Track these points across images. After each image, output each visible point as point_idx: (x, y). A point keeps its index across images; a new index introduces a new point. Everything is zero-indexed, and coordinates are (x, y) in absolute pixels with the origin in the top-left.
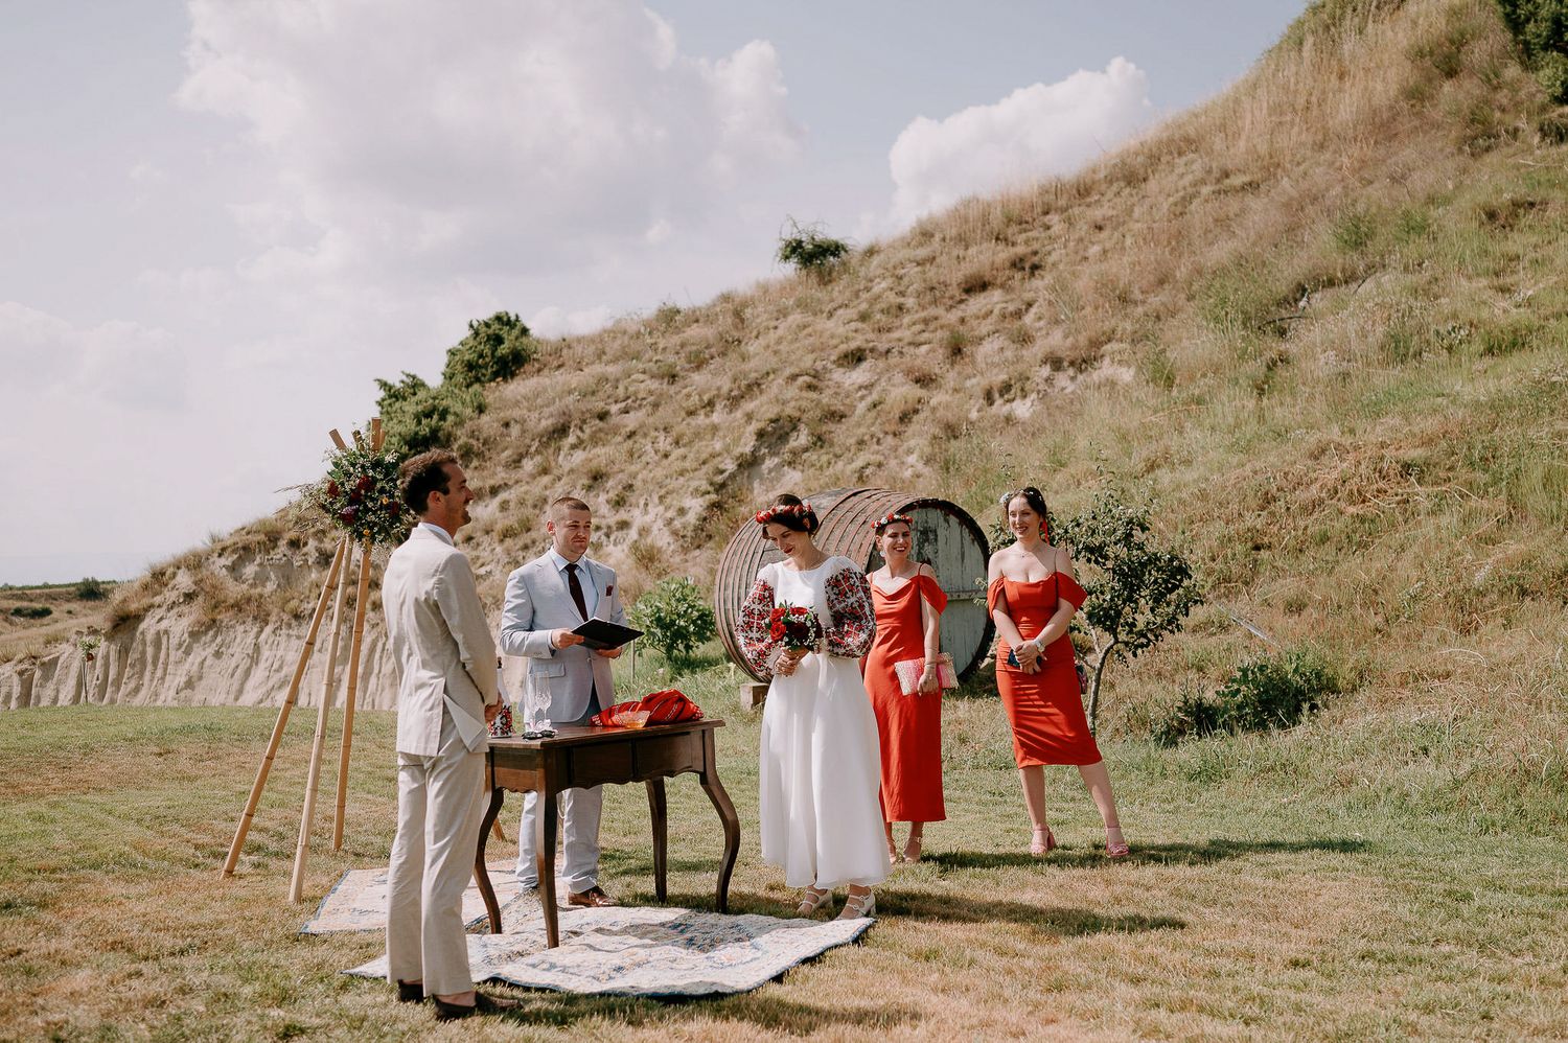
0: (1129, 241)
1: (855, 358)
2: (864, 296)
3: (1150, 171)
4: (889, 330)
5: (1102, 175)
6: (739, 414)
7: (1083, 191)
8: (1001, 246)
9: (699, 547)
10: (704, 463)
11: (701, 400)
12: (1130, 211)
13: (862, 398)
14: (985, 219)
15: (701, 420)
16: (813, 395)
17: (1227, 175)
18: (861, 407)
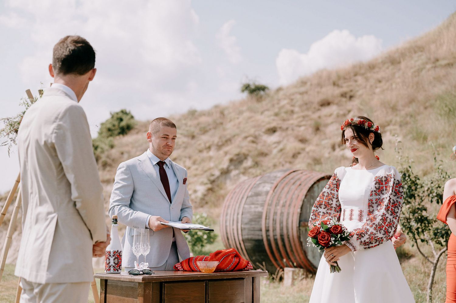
0: (394, 86)
1: (273, 131)
2: (276, 106)
3: (402, 60)
4: (288, 120)
5: (380, 60)
6: (221, 152)
7: (372, 67)
8: (336, 88)
9: (202, 207)
10: (206, 171)
11: (205, 146)
12: (393, 74)
13: (276, 147)
14: (329, 78)
15: (205, 154)
16: (254, 145)
17: (437, 60)
18: (275, 151)
